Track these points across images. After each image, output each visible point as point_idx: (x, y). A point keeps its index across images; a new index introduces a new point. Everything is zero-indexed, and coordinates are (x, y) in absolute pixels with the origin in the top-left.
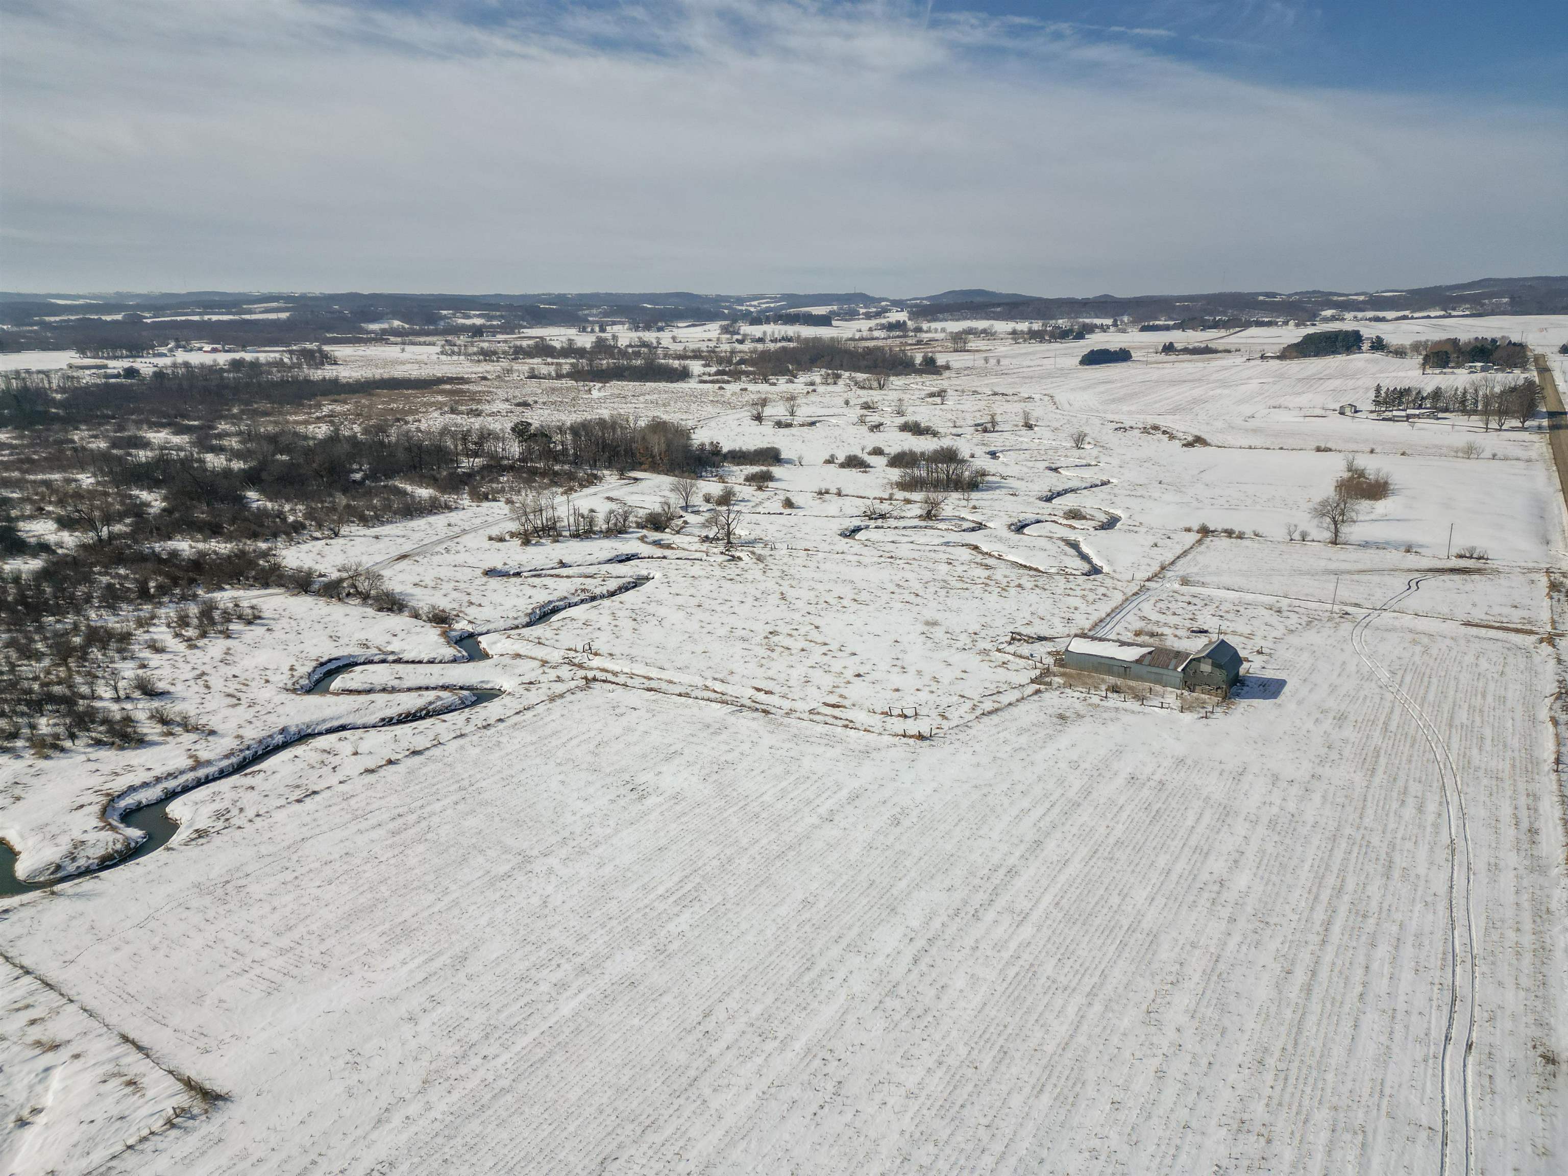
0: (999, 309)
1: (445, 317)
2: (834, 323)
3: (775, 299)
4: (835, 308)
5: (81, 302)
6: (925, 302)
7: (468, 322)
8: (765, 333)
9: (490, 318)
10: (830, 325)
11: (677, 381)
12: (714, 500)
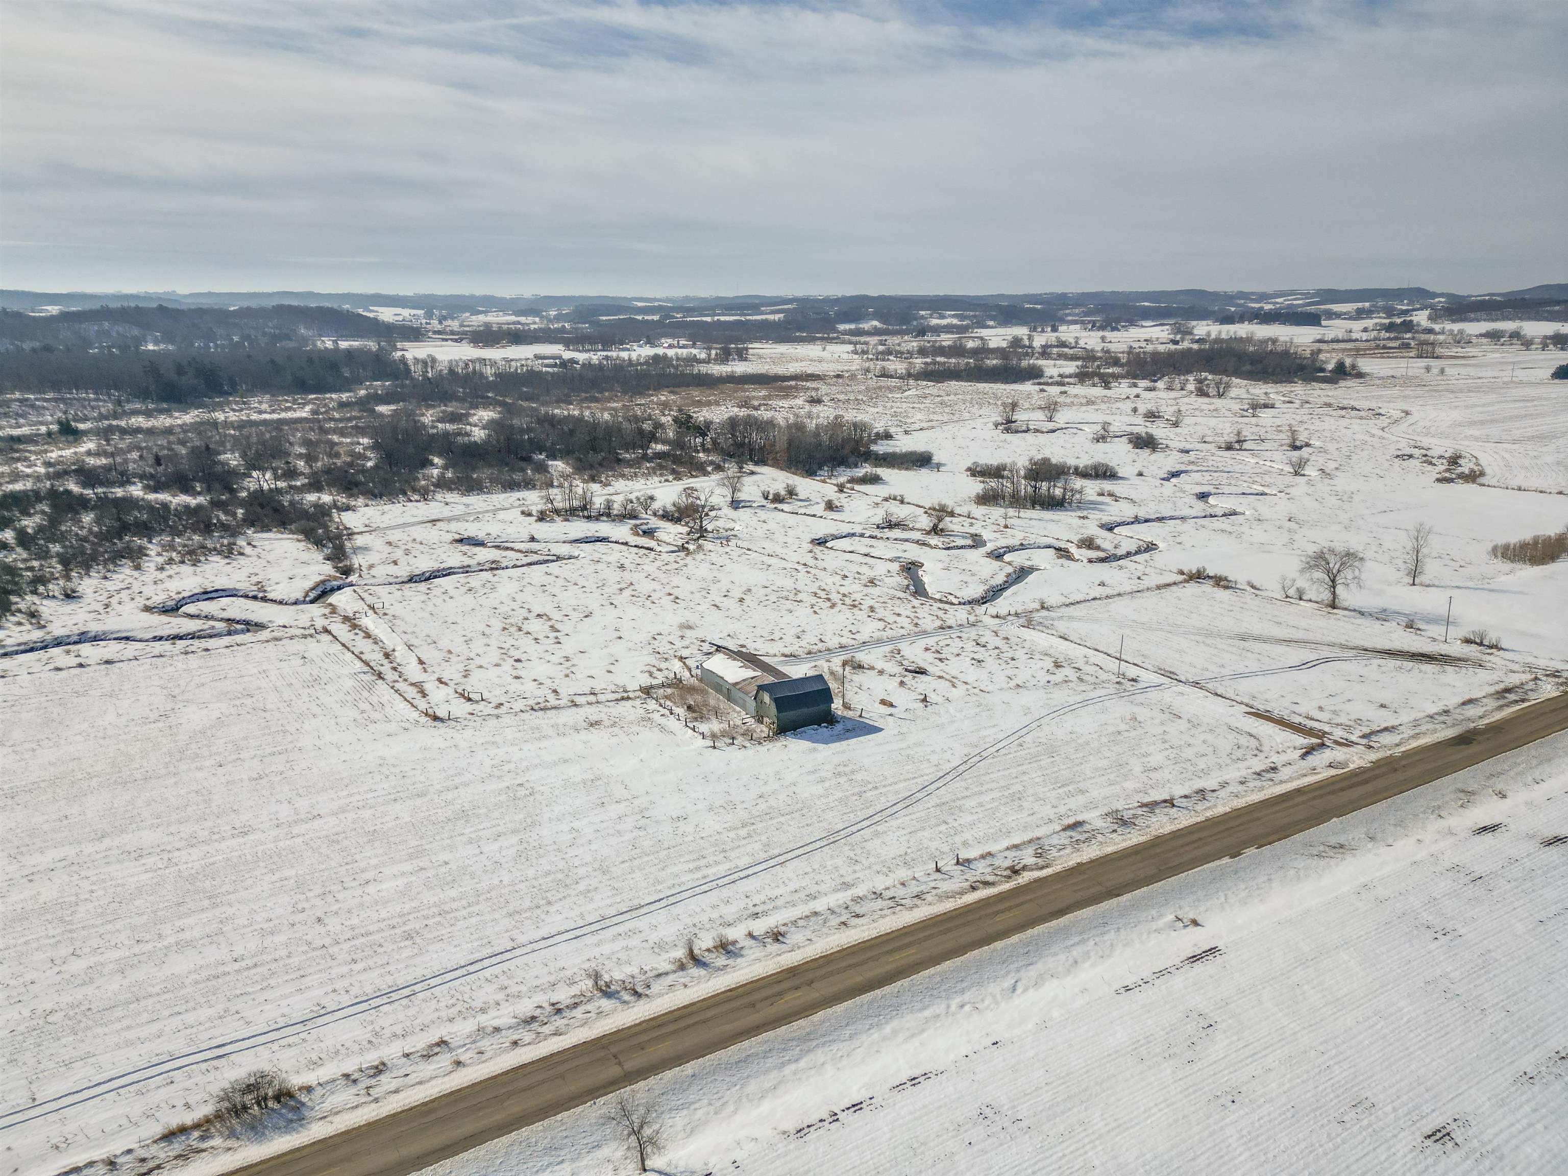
0: (1557, 308)
1: (923, 317)
2: (1323, 323)
3: (1306, 295)
4: (1367, 304)
5: (656, 304)
6: (1498, 298)
7: (944, 322)
8: (1209, 334)
9: (962, 318)
10: (1319, 324)
11: (1015, 382)
12: (771, 497)
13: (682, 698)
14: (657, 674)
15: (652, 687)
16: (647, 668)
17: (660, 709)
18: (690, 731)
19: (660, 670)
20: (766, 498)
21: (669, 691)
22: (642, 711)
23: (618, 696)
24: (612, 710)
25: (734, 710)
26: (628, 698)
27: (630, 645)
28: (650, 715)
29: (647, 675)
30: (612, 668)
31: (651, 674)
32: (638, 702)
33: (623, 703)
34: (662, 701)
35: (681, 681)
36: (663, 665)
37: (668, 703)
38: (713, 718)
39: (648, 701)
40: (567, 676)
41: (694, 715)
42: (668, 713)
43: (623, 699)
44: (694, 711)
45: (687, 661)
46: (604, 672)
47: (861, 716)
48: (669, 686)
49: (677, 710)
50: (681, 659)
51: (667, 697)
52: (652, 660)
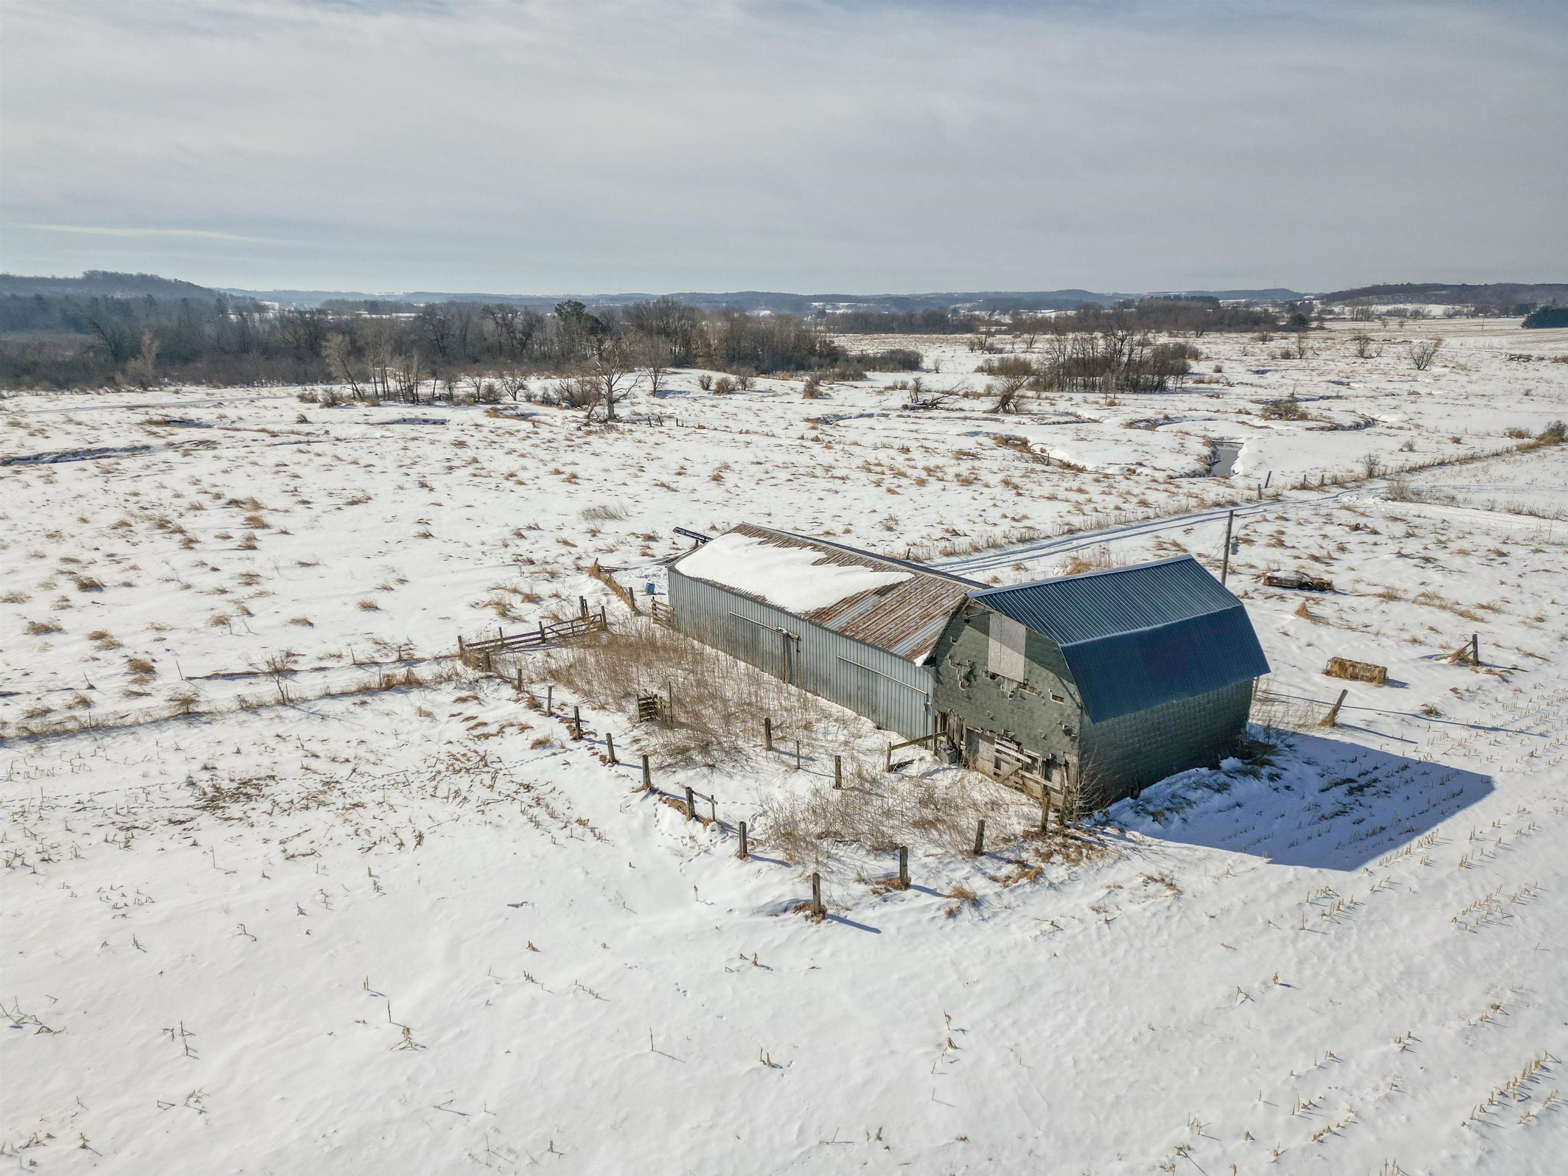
12: (713, 387)
13: (615, 675)
14: (520, 607)
15: (503, 644)
16: (494, 596)
17: (532, 718)
18: (670, 816)
19: (532, 599)
20: (707, 388)
21: (564, 656)
22: (458, 730)
23: (372, 677)
24: (333, 730)
25: (826, 715)
26: (411, 683)
27: (449, 549)
28: (491, 747)
29: (491, 612)
30: (381, 599)
31: (504, 611)
32: (447, 695)
33: (392, 701)
34: (539, 690)
35: (604, 626)
36: (543, 588)
37: (562, 695)
38: (752, 746)
39: (487, 689)
40: (221, 621)
41: (679, 737)
42: (561, 732)
43: (389, 685)
44: (669, 723)
45: (618, 577)
46: (352, 608)
47: (1331, 721)
48: (564, 640)
49: (594, 720)
50: (597, 571)
51: (555, 675)
52: (513, 576)
